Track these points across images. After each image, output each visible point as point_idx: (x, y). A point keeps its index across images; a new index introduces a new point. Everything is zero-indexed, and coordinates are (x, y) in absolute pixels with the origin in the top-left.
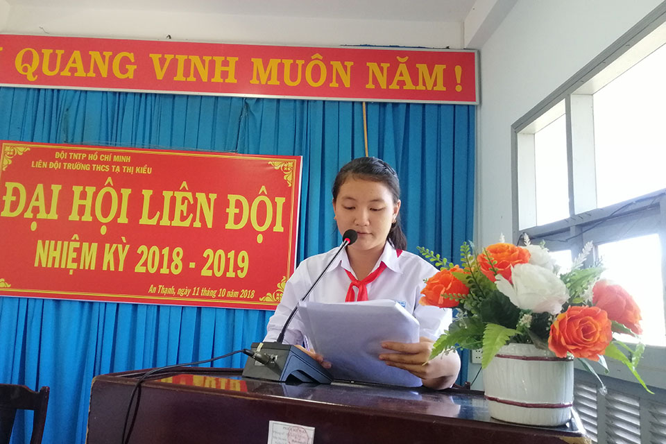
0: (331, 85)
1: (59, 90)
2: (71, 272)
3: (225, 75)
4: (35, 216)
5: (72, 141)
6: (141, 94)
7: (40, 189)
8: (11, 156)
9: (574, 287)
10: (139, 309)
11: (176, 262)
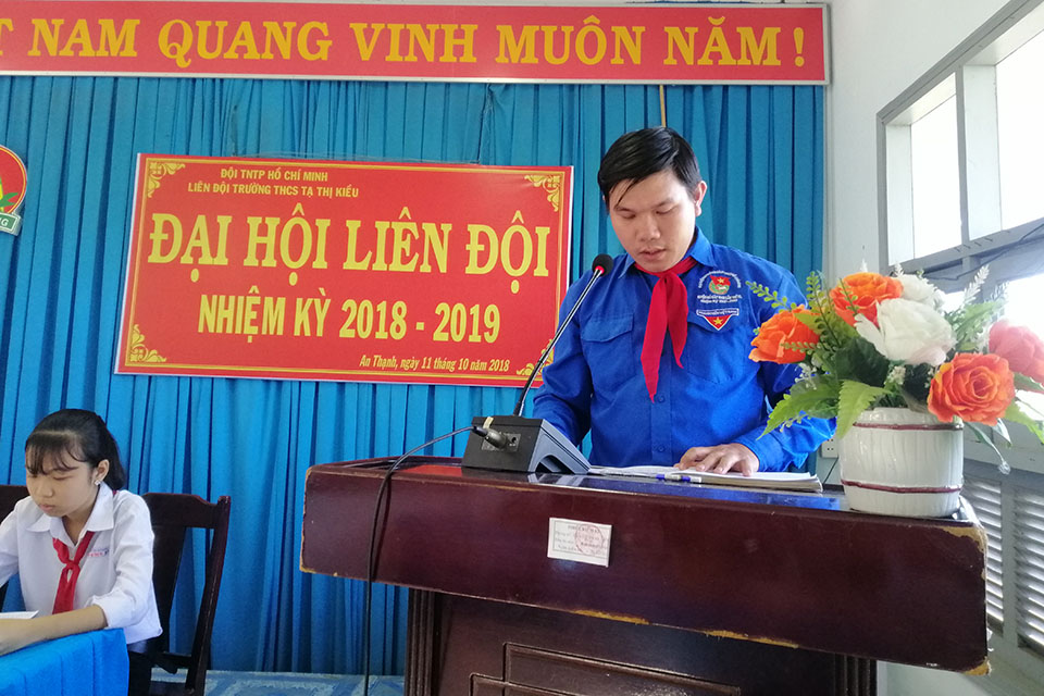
0: (613, 61)
1: (222, 80)
2: (250, 340)
3: (459, 51)
4: (196, 261)
5: (244, 152)
6: (339, 82)
7: (201, 222)
8: (159, 176)
9: (965, 329)
10: (348, 389)
11: (397, 322)
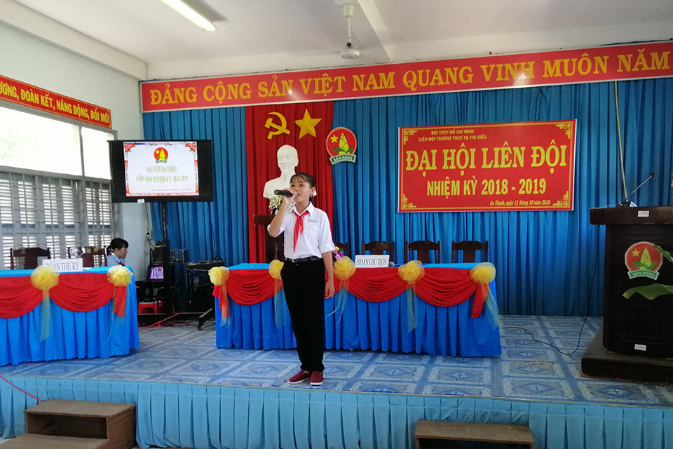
0: (594, 73)
1: (429, 95)
2: (447, 197)
4: (424, 168)
5: (439, 124)
6: (476, 92)
7: (425, 153)
8: (407, 136)
10: (485, 214)
11: (504, 187)
